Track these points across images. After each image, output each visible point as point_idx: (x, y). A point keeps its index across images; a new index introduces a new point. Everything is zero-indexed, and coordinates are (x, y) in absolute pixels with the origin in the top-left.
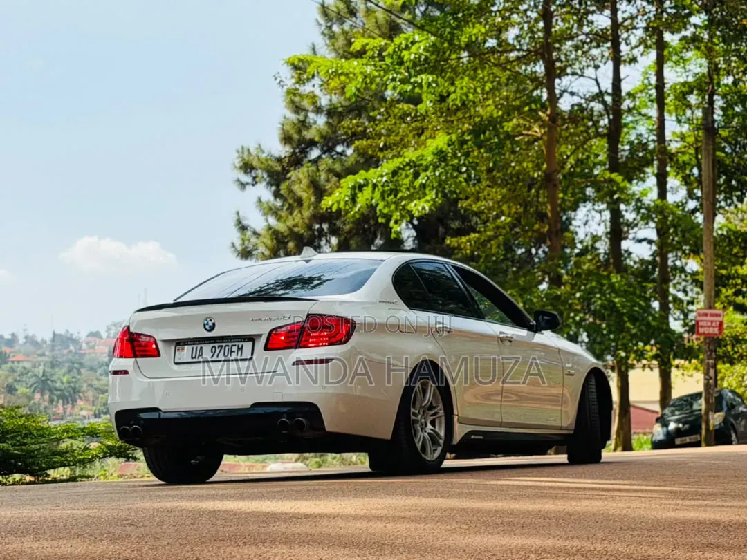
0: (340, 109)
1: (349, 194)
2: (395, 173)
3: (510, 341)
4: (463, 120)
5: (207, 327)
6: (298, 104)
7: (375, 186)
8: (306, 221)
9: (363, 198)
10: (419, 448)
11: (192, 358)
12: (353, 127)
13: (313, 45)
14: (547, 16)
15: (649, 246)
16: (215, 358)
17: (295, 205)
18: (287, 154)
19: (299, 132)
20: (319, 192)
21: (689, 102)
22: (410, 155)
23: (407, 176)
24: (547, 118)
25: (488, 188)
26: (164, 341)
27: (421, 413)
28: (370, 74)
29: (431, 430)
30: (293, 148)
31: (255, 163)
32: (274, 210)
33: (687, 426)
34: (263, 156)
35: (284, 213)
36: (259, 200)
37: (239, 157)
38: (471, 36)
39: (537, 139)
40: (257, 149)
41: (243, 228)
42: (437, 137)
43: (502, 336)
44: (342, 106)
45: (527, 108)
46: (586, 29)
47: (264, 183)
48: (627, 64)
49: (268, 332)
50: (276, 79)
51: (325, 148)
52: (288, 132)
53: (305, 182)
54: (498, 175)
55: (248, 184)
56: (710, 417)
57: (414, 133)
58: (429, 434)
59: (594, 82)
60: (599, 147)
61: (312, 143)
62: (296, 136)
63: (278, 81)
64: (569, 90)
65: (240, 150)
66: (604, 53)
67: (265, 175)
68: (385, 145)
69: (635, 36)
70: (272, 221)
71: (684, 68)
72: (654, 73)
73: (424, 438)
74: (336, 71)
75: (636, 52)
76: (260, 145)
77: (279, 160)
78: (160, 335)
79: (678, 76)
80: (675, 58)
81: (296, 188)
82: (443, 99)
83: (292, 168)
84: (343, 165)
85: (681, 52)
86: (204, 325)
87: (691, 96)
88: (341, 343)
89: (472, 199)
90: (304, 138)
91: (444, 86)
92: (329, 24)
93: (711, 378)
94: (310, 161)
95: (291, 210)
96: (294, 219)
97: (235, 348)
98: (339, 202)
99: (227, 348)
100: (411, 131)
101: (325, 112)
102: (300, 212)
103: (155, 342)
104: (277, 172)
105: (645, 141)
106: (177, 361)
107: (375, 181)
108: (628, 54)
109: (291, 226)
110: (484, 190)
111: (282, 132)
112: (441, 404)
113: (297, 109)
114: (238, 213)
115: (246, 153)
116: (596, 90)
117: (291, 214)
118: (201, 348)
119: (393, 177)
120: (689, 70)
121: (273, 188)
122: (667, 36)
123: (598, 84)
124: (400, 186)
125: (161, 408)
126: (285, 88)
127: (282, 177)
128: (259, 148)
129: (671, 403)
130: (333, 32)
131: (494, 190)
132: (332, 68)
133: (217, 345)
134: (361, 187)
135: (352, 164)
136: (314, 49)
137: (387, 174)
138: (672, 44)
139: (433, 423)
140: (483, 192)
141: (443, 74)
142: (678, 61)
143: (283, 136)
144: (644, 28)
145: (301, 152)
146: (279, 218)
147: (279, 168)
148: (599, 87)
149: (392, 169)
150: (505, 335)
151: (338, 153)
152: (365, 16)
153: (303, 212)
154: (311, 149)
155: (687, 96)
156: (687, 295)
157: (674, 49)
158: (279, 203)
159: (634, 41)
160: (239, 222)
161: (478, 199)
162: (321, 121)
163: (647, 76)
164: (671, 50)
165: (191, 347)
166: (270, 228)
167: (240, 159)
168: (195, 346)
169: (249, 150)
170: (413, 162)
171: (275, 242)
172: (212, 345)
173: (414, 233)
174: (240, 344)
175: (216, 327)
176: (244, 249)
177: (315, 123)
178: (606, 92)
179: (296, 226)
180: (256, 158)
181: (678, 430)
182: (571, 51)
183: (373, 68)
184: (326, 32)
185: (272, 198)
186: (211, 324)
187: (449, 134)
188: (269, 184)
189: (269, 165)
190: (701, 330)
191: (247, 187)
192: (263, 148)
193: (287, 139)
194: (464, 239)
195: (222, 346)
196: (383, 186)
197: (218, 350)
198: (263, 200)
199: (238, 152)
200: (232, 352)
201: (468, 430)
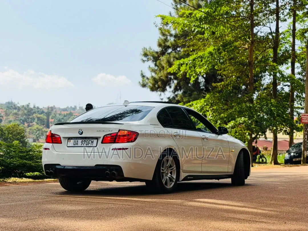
0: (179, 35)
1: (177, 67)
2: (194, 60)
3: (207, 139)
4: (221, 41)
5: (80, 133)
6: (164, 33)
7: (187, 64)
8: (166, 75)
9: (183, 69)
10: (164, 184)
11: (74, 145)
12: (181, 43)
13: (170, 12)
14: (252, 4)
15: (288, 87)
16: (82, 145)
17: (162, 69)
18: (160, 51)
19: (164, 43)
20: (170, 65)
21: (305, 36)
22: (200, 54)
23: (199, 61)
24: (250, 42)
25: (228, 67)
26: (64, 138)
27: (166, 169)
28: (186, 24)
29: (170, 175)
30: (162, 48)
31: (148, 53)
32: (154, 70)
33: (297, 155)
34: (152, 51)
35: (157, 72)
36: (150, 67)
37: (143, 51)
38: (224, 11)
39: (247, 49)
40: (149, 48)
41: (143, 76)
42: (210, 47)
43: (203, 137)
44: (180, 34)
45: (243, 38)
46: (268, 9)
47: (151, 61)
48: (283, 22)
49: (103, 136)
50: (154, 24)
51: (173, 49)
52: (160, 43)
53: (165, 61)
54: (233, 61)
55: (146, 61)
56: (305, 153)
57: (203, 45)
58: (169, 177)
59: (269, 28)
60: (271, 52)
61: (169, 47)
62: (163, 44)
63: (155, 25)
64: (260, 31)
65: (143, 49)
66: (274, 18)
67: (152, 58)
68: (193, 50)
69: (286, 12)
70: (153, 74)
71: (304, 23)
72: (292, 25)
73: (166, 178)
74: (174, 22)
75: (286, 17)
76: (150, 47)
77: (157, 53)
78: (62, 135)
79: (301, 26)
80: (300, 20)
81: (162, 63)
82: (213, 33)
83: (161, 56)
84: (179, 55)
85: (303, 18)
86: (79, 132)
87: (306, 34)
88: (132, 142)
89: (222, 70)
90: (166, 45)
91: (213, 29)
92: (176, 5)
93: (306, 139)
94: (168, 54)
95: (160, 70)
96: (161, 74)
97: (90, 142)
98: (174, 70)
99: (87, 142)
100: (202, 45)
101: (174, 36)
102: (163, 71)
103: (60, 138)
104: (156, 57)
105: (288, 50)
106: (68, 146)
107: (187, 63)
108: (283, 18)
109: (160, 76)
110: (227, 67)
111: (158, 42)
112: (175, 165)
113: (164, 35)
114: (142, 71)
115: (145, 50)
116: (270, 31)
117: (160, 72)
118: (78, 141)
119: (193, 61)
120: (306, 24)
121: (155, 63)
122: (298, 12)
123: (271, 29)
124: (196, 65)
125: (61, 164)
126: (158, 27)
127: (157, 59)
128: (150, 48)
129: (293, 145)
130: (177, 7)
131: (231, 67)
132: (172, 20)
133: (83, 140)
134: (182, 65)
135: (182, 55)
136: (170, 14)
137: (191, 60)
138: (299, 15)
139: (171, 173)
140: (227, 68)
141: (213, 24)
142: (302, 21)
143: (158, 44)
144: (289, 9)
145: (165, 50)
146: (156, 73)
147: (157, 56)
148: (271, 31)
149: (193, 58)
150: (204, 137)
151: (178, 51)
152: (189, 2)
153: (164, 71)
154: (169, 49)
155: (304, 34)
156: (301, 105)
157: (300, 16)
158: (156, 68)
159: (285, 13)
160: (142, 74)
161: (225, 71)
162: (172, 39)
163: (290, 26)
164: (299, 17)
165: (73, 140)
166: (152, 77)
167: (143, 52)
168: (75, 140)
169: (146, 49)
170: (201, 56)
171: (154, 82)
172: (82, 140)
173: (204, 80)
174: (92, 140)
175: (83, 134)
176: (143, 84)
177: (170, 39)
178: (273, 32)
179: (161, 76)
180: (149, 52)
181: (294, 156)
182: (262, 17)
183: (187, 22)
184: (175, 7)
185: (154, 66)
186: (81, 132)
187: (214, 46)
188: (153, 61)
189: (153, 54)
190: (303, 121)
191: (145, 62)
192: (151, 48)
193: (160, 45)
194: (219, 84)
195: (85, 141)
196: (190, 64)
197: (84, 142)
198: (151, 67)
199: (142, 49)
200: (89, 143)
201: (187, 175)
